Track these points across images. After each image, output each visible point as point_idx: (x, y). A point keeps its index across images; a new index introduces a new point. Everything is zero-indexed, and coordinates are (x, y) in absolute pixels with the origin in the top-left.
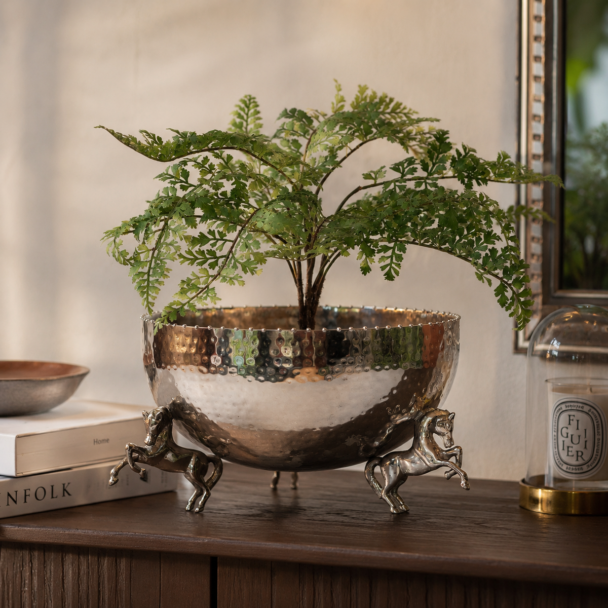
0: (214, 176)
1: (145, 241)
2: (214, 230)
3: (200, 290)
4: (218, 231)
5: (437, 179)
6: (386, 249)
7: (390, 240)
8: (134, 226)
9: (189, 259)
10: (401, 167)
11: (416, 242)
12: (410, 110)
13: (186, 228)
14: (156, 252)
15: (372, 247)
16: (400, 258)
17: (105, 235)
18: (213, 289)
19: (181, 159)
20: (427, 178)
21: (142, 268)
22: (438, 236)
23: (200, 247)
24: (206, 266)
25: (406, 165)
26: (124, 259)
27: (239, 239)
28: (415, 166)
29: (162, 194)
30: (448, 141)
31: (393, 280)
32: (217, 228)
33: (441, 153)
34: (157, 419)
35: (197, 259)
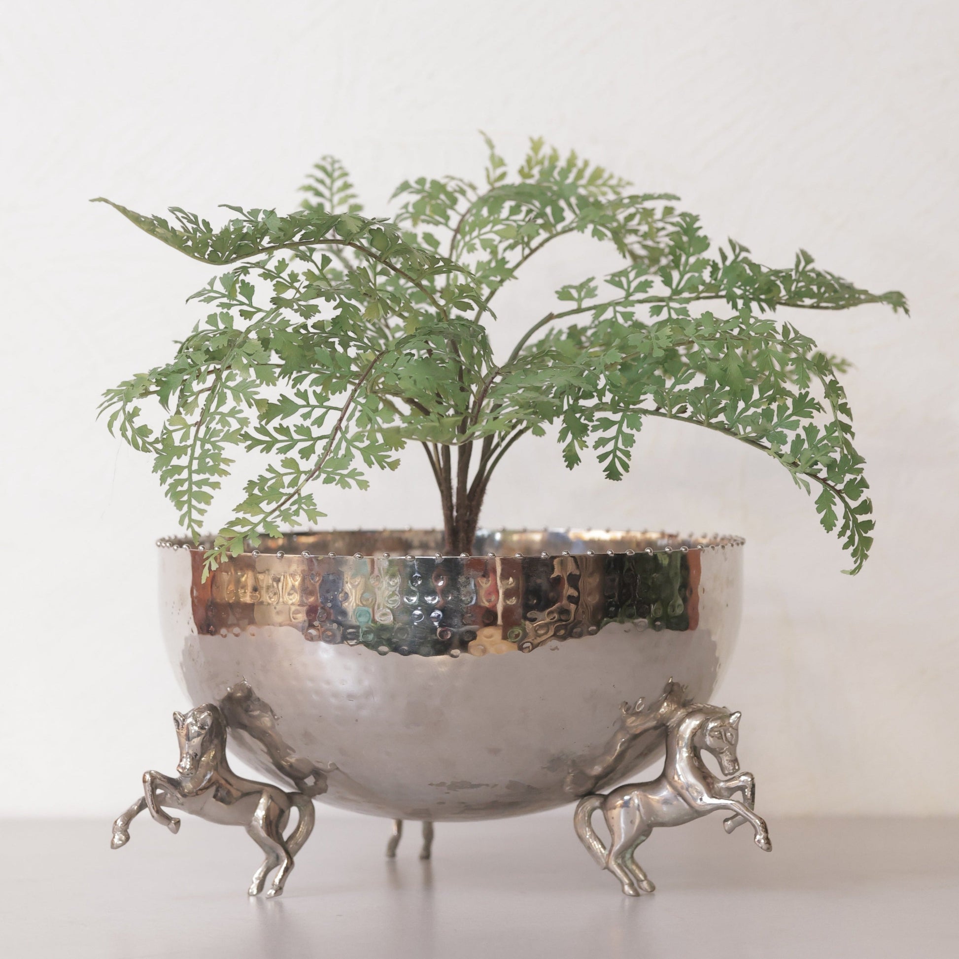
0: (300, 293)
1: (181, 409)
2: (306, 391)
3: (284, 498)
4: (314, 392)
5: (688, 300)
6: (606, 424)
7: (614, 407)
8: (158, 383)
9: (260, 442)
10: (624, 280)
11: (662, 411)
12: (620, 180)
13: (258, 386)
14: (203, 429)
15: (582, 420)
16: (629, 440)
17: (103, 399)
18: (310, 496)
19: (238, 264)
20: (670, 299)
21: (178, 458)
22: (705, 400)
23: (282, 419)
24: (294, 454)
25: (632, 275)
26: (144, 442)
27: (352, 405)
28: (650, 278)
29: (204, 326)
30: (701, 233)
31: (619, 479)
32: (310, 386)
33: (693, 255)
34: (202, 728)
35: (276, 441)
